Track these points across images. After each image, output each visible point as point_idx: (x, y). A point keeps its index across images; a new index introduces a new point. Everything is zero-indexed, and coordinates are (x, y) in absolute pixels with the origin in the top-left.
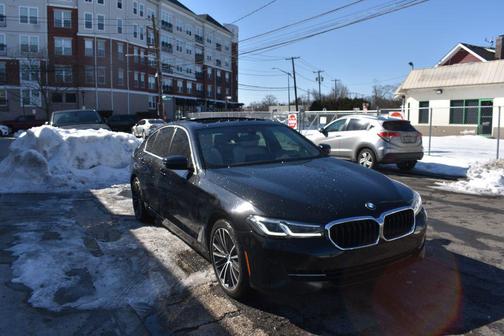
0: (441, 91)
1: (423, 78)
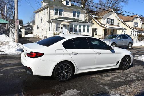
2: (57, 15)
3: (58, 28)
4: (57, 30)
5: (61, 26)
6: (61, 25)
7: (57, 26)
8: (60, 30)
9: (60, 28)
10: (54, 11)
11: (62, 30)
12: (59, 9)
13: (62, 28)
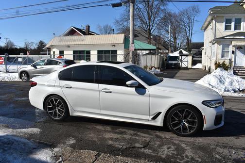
0: (69, 46)
1: (61, 41)
2: (231, 29)
3: (225, 53)
4: (223, 56)
5: (231, 49)
6: (231, 46)
7: (223, 49)
8: (230, 56)
9: (230, 53)
10: (224, 23)
11: (234, 56)
12: (233, 19)
13: (233, 52)
